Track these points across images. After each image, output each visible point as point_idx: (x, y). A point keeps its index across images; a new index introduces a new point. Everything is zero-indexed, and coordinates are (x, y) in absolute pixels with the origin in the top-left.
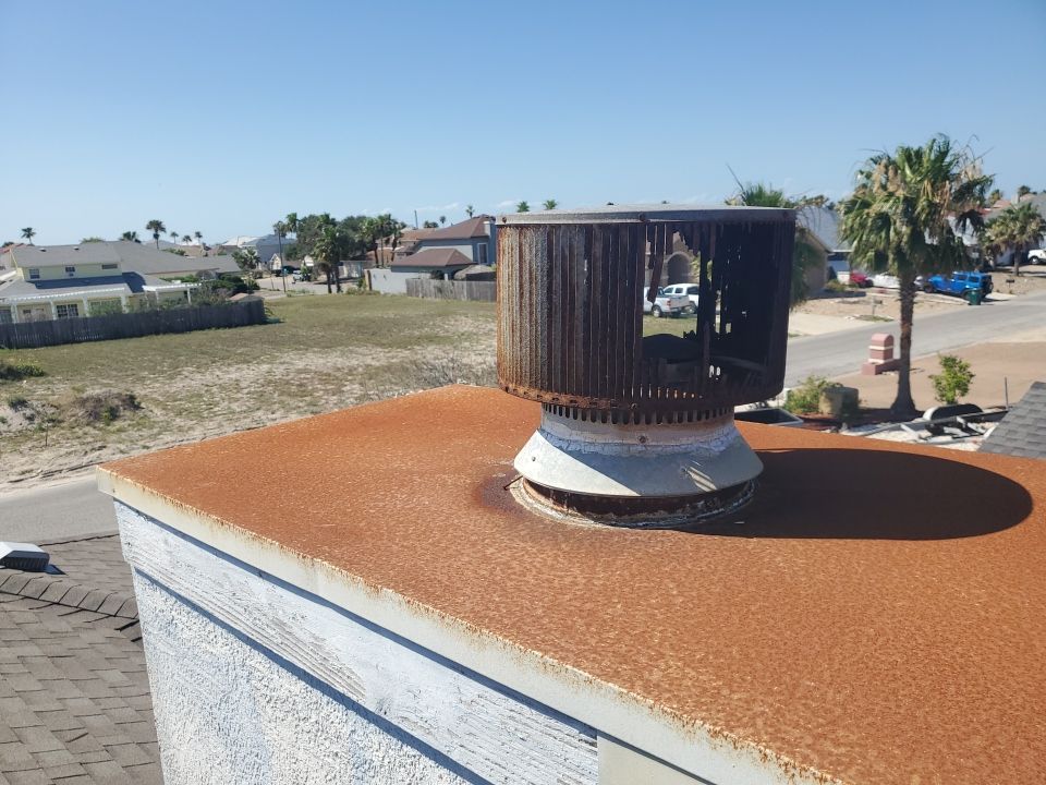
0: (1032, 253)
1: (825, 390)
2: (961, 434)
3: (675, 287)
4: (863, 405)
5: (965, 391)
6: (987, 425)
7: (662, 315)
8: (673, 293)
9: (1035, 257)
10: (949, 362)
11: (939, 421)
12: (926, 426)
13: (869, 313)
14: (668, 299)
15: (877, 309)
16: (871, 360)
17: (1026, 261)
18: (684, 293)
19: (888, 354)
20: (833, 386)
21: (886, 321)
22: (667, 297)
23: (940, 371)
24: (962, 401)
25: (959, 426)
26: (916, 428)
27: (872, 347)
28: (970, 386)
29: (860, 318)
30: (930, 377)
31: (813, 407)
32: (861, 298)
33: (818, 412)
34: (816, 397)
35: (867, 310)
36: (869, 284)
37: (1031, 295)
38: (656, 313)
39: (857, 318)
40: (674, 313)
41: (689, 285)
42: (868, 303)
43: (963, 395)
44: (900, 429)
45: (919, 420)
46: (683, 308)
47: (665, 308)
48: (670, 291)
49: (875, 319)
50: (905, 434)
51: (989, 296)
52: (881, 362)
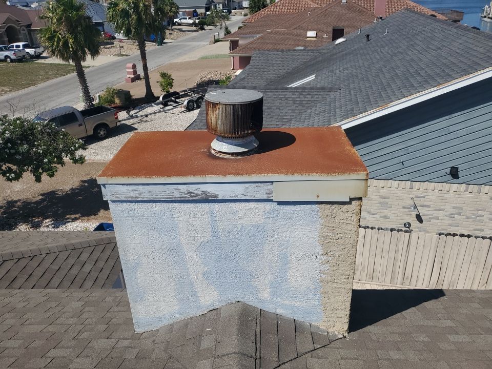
0: (175, 20)
1: (116, 93)
2: (175, 105)
3: (15, 44)
4: (134, 97)
5: (172, 87)
6: (183, 99)
7: (12, 61)
8: (15, 48)
9: (176, 22)
10: (164, 75)
11: (166, 100)
12: (161, 103)
13: (119, 53)
14: (13, 52)
15: (121, 50)
16: (128, 76)
17: (174, 24)
18: (21, 48)
19: (135, 72)
20: (119, 91)
21: (127, 56)
22: (13, 50)
23: (161, 79)
24: (171, 91)
25: (173, 101)
26: (157, 104)
27: (127, 70)
28: (173, 84)
29: (115, 55)
30: (157, 82)
31: (112, 102)
32: (112, 45)
33: (115, 104)
34: (113, 97)
35: (117, 51)
36: (114, 38)
37: (179, 39)
38: (8, 60)
39: (114, 56)
40: (18, 59)
41: (23, 43)
42: (116, 47)
43: (171, 88)
44: (152, 106)
45: (158, 101)
46: (24, 56)
47: (13, 57)
48: (13, 47)
49: (122, 55)
50: (154, 108)
51: (164, 41)
52: (133, 76)
